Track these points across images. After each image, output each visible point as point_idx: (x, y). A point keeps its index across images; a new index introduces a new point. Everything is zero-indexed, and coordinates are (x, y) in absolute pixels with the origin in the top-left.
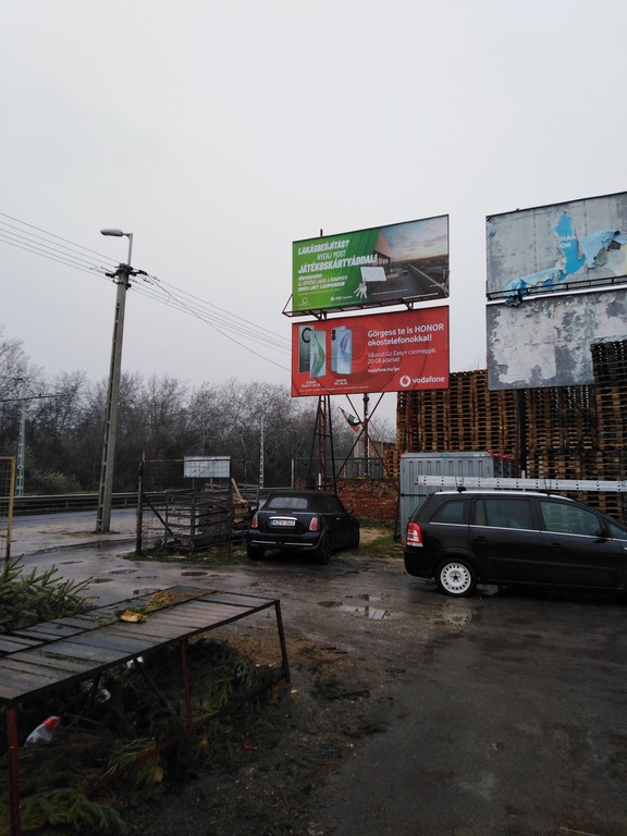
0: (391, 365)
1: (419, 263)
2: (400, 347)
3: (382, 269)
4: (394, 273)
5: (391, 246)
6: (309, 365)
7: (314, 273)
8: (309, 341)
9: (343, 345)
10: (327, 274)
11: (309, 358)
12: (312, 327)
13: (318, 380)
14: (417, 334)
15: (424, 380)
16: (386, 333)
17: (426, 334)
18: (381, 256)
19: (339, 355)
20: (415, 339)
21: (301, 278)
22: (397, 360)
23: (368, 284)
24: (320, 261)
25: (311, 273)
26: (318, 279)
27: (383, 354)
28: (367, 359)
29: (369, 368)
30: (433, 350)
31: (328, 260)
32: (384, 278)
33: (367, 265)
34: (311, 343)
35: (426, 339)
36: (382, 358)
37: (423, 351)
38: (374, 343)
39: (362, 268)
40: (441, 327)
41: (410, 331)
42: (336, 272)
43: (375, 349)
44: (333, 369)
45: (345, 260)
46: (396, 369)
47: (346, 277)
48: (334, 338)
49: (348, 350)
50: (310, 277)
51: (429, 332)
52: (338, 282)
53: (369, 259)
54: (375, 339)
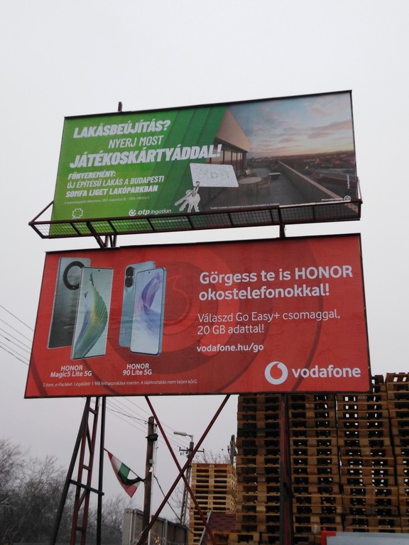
0: (246, 339)
1: (299, 162)
2: (265, 305)
3: (230, 168)
4: (253, 175)
5: (248, 133)
6: (71, 333)
7: (101, 169)
8: (77, 287)
9: (147, 297)
10: (125, 171)
11: (73, 319)
12: (86, 261)
13: (87, 363)
14: (300, 282)
15: (316, 373)
16: (237, 278)
17: (317, 282)
18: (228, 147)
19: (138, 315)
20: (297, 292)
21: (76, 176)
22: (257, 330)
23: (202, 191)
24: (114, 150)
25: (94, 169)
26: (107, 179)
27: (230, 317)
28: (196, 324)
29: (199, 343)
30: (333, 314)
31: (128, 149)
32: (234, 183)
33: (203, 161)
34: (82, 291)
35: (316, 292)
36: (228, 325)
37: (313, 315)
38: (211, 295)
39: (192, 165)
40: (347, 271)
41: (287, 276)
42: (143, 169)
43: (213, 307)
44: (122, 342)
45: (160, 151)
46: (257, 348)
47: (162, 178)
48: (129, 283)
49: (157, 307)
50: (91, 175)
51: (324, 280)
52: (147, 186)
53: (206, 152)
54: (214, 288)
